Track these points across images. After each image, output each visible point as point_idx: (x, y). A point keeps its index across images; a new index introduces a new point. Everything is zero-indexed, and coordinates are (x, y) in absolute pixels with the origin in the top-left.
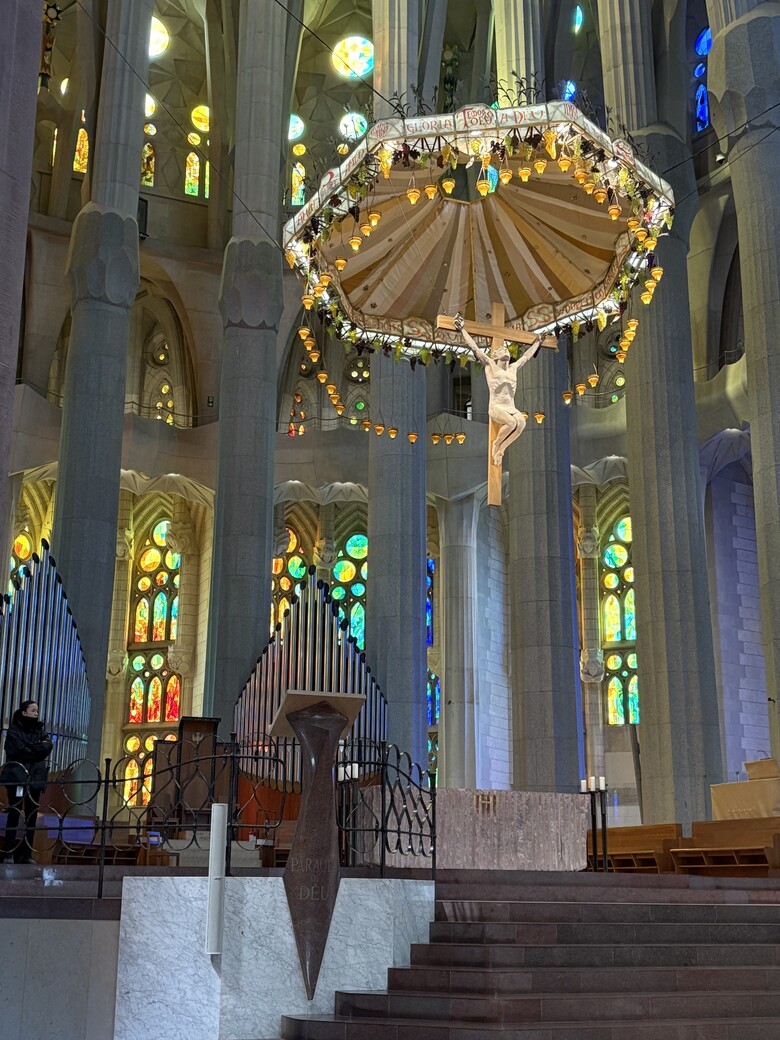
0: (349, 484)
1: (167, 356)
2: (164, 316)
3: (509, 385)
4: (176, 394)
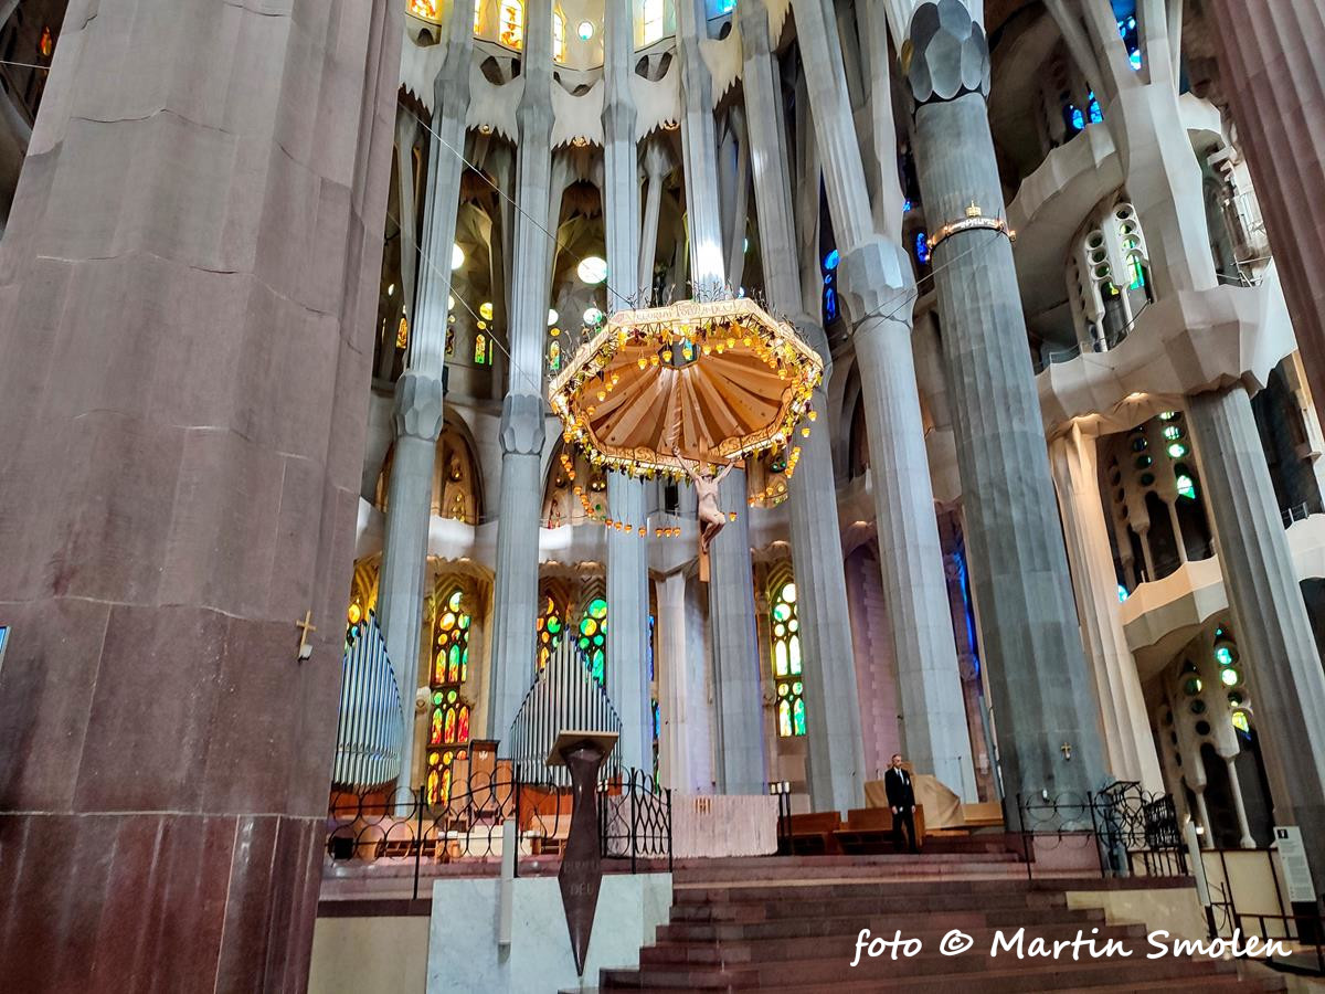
0: (591, 564)
1: (461, 475)
3: (712, 494)
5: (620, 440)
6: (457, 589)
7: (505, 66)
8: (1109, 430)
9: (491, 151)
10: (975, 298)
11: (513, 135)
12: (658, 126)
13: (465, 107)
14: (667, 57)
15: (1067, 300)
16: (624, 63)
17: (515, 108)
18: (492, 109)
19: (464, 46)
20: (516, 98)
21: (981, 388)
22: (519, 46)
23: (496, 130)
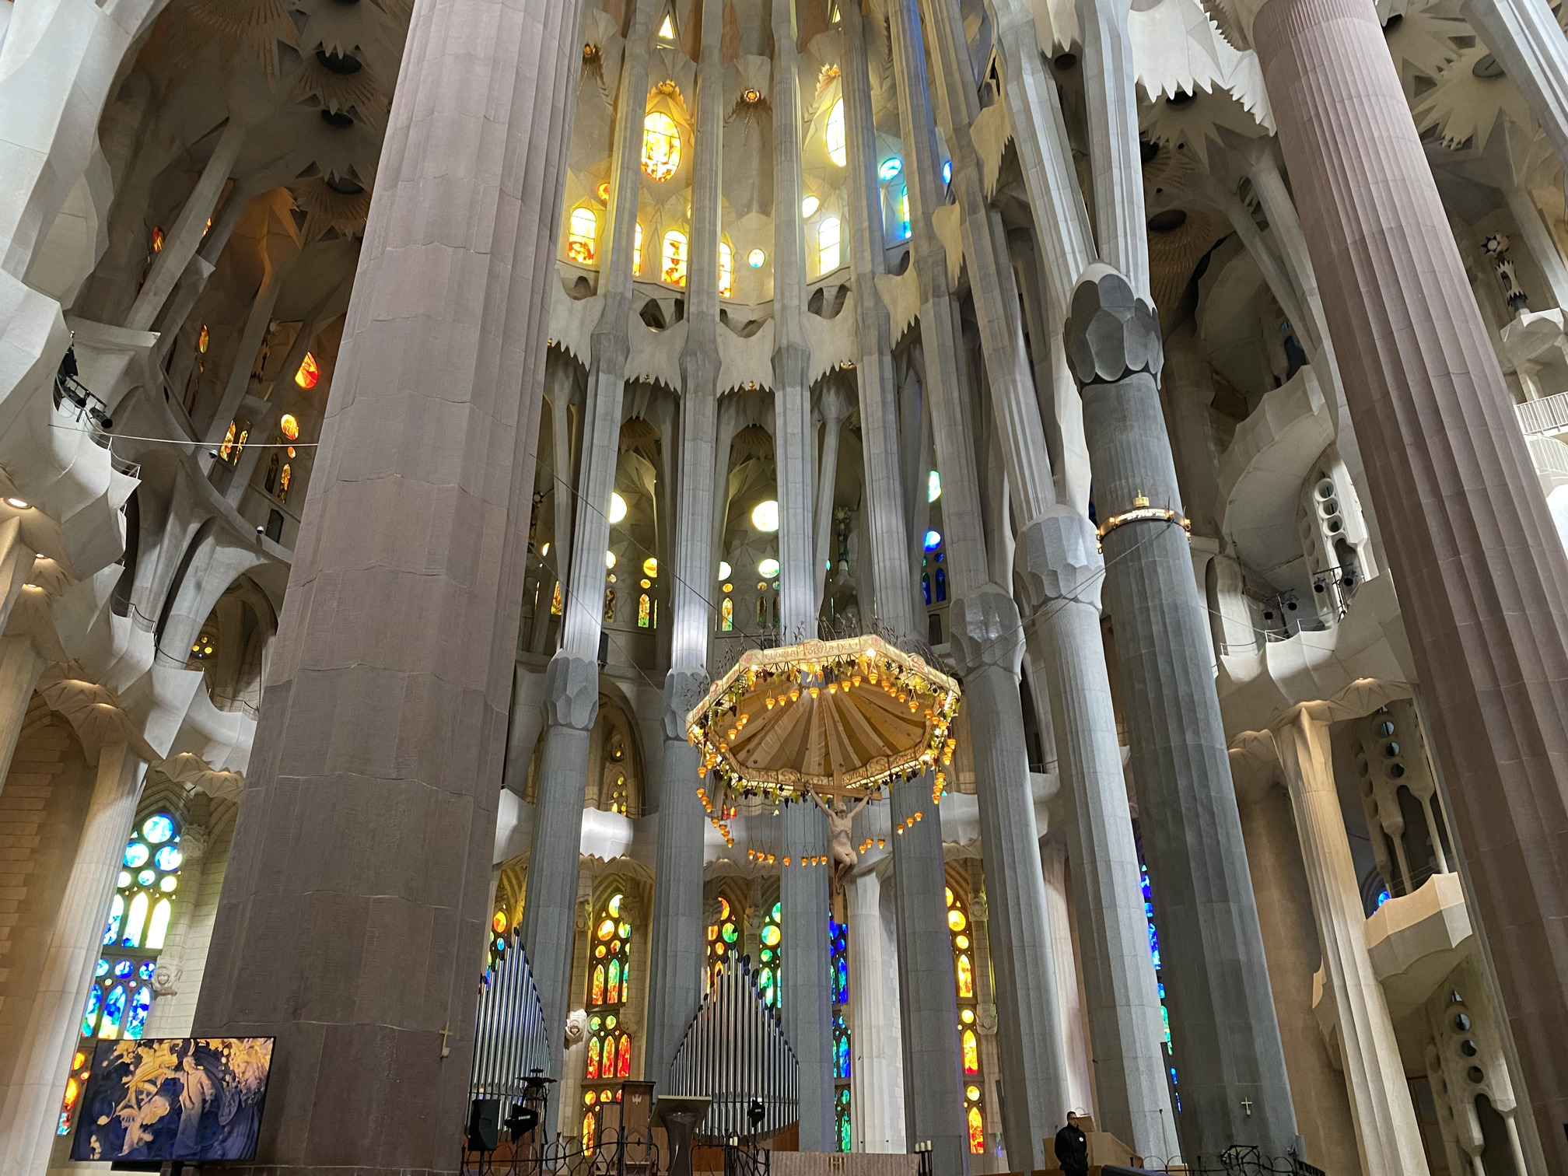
1: (622, 754)
2: (619, 722)
3: (846, 832)
4: (629, 786)
5: (762, 764)
6: (617, 891)
7: (668, 311)
8: (1343, 716)
9: (653, 399)
10: (1144, 597)
11: (676, 384)
12: (833, 368)
13: (623, 360)
14: (843, 290)
15: (1303, 556)
16: (798, 300)
17: (677, 355)
18: (653, 359)
19: (622, 294)
20: (679, 344)
21: (1151, 695)
22: (683, 283)
23: (657, 379)
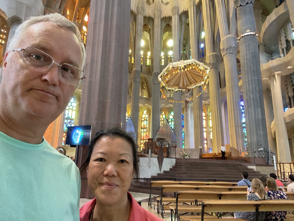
0: (171, 105)
1: (145, 87)
2: (145, 82)
3: (188, 96)
4: (146, 93)
5: (172, 85)
6: (145, 110)
7: (151, 1)
8: (284, 74)
9: (149, 20)
11: (153, 16)
12: (184, 11)
13: (143, 12)
15: (278, 44)
18: (149, 11)
20: (153, 8)
23: (149, 16)
